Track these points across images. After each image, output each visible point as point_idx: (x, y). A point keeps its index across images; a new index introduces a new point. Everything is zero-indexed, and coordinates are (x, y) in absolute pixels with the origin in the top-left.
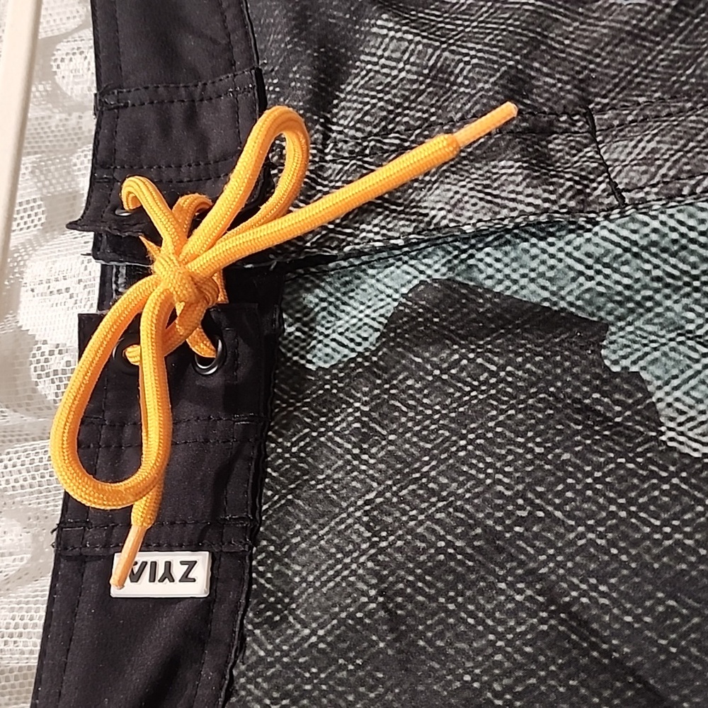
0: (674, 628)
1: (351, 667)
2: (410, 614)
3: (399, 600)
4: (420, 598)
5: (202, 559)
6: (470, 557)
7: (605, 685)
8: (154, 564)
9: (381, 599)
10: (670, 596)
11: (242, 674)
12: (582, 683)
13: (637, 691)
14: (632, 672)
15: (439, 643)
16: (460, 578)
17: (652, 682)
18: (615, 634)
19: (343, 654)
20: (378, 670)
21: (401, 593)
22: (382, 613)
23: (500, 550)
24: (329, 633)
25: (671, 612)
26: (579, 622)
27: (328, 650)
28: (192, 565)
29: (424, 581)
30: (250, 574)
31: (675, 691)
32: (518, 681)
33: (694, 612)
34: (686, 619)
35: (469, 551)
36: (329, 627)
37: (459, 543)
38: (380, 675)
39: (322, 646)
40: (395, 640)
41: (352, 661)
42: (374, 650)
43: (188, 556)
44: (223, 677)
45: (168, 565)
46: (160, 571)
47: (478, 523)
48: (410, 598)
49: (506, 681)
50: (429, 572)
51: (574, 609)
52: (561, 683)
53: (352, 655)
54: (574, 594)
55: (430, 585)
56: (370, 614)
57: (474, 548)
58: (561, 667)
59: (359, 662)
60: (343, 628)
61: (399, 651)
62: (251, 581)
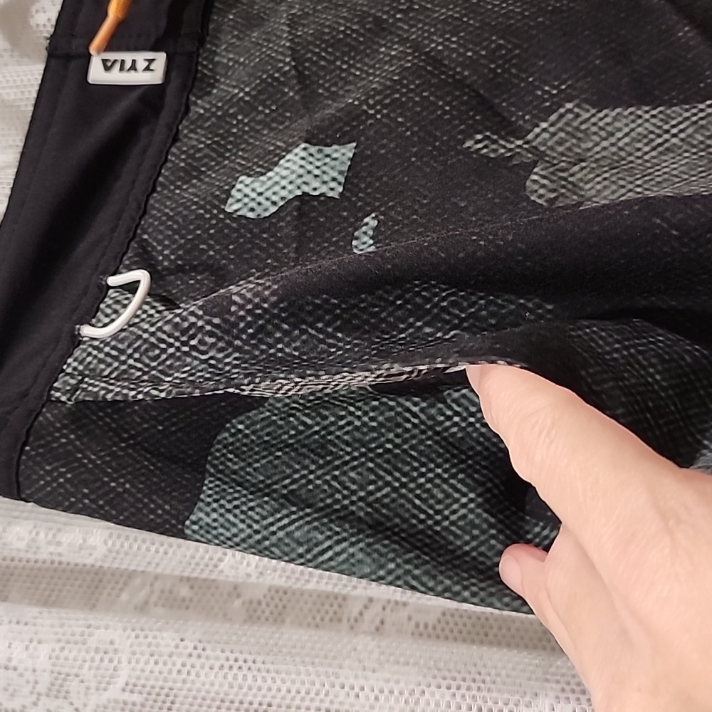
0: (502, 57)
1: (267, 111)
2: (316, 74)
3: (307, 64)
4: (323, 63)
5: (161, 58)
6: (363, 35)
7: (448, 94)
8: (123, 62)
9: (293, 63)
10: (500, 38)
11: (187, 127)
12: (431, 94)
13: (471, 97)
14: (468, 86)
15: (333, 89)
16: (353, 48)
17: (482, 92)
18: (460, 64)
19: (263, 103)
20: (287, 111)
21: (309, 60)
22: (293, 72)
23: (384, 30)
24: (253, 89)
25: (500, 47)
26: (436, 60)
27: (252, 101)
28: (151, 61)
29: (327, 52)
30: (196, 66)
31: (497, 97)
32: (386, 97)
33: (516, 46)
34: (511, 51)
35: (362, 31)
36: (253, 85)
37: (355, 27)
38: (288, 114)
39: (247, 98)
40: (301, 89)
41: (268, 107)
42: (286, 99)
43: (150, 55)
44: (171, 130)
45: (134, 62)
46: (128, 65)
47: (370, 15)
48: (315, 63)
49: (377, 98)
50: (332, 46)
51: (432, 54)
52: (417, 95)
53: (268, 103)
54: (433, 45)
55: (330, 54)
56: (284, 74)
57: (365, 29)
58: (418, 86)
59: (274, 108)
60: (264, 85)
61: (303, 97)
62: (197, 71)
